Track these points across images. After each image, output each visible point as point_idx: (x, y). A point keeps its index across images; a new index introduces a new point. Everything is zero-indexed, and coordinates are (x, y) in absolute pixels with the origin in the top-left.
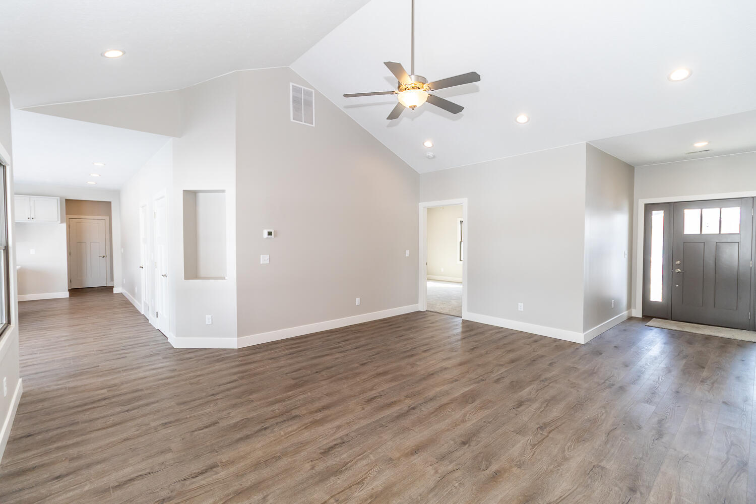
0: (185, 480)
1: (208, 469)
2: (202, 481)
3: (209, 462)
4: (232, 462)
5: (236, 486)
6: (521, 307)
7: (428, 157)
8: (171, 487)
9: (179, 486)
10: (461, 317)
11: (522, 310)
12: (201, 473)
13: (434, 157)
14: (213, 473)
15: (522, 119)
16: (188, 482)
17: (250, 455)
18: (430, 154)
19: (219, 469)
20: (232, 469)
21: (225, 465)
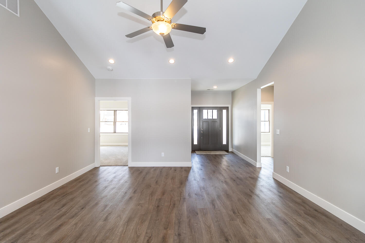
6: (163, 154)
7: (109, 70)
10: (128, 166)
11: (163, 156)
13: (112, 70)
15: (172, 61)
18: (110, 68)
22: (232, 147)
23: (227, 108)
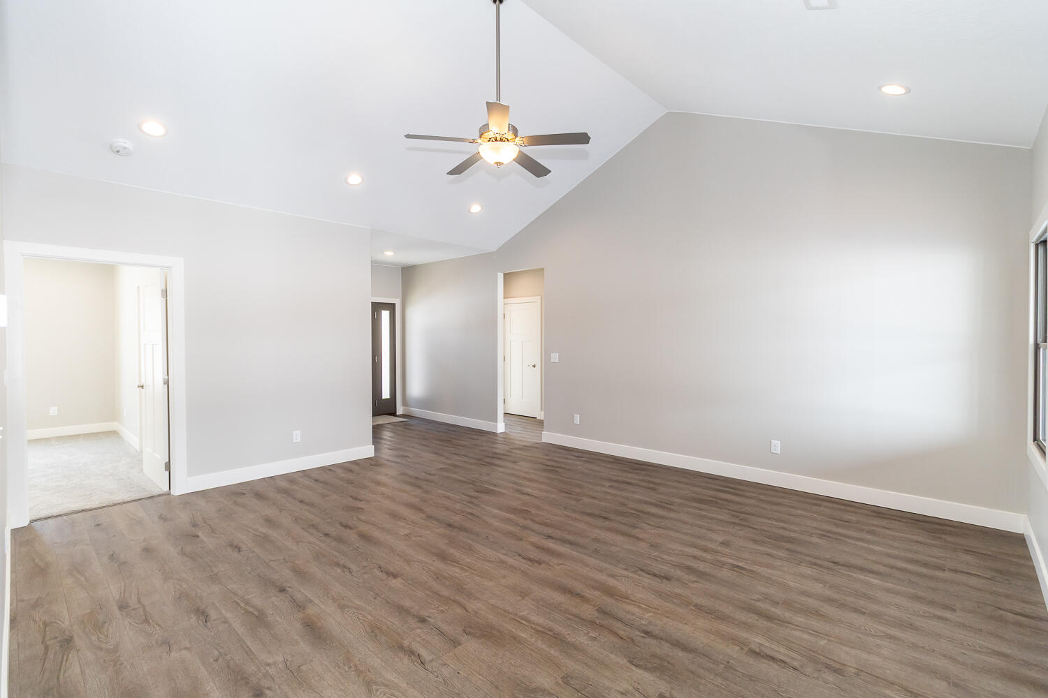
0: (795, 669)
1: (763, 656)
2: (781, 652)
3: (751, 661)
4: (734, 640)
5: (763, 623)
6: (297, 436)
8: (815, 675)
9: (808, 669)
11: (299, 440)
12: (773, 659)
14: (763, 649)
16: (796, 664)
17: (711, 629)
19: (753, 646)
20: (744, 635)
21: (742, 644)
22: (405, 403)
23: (391, 307)
